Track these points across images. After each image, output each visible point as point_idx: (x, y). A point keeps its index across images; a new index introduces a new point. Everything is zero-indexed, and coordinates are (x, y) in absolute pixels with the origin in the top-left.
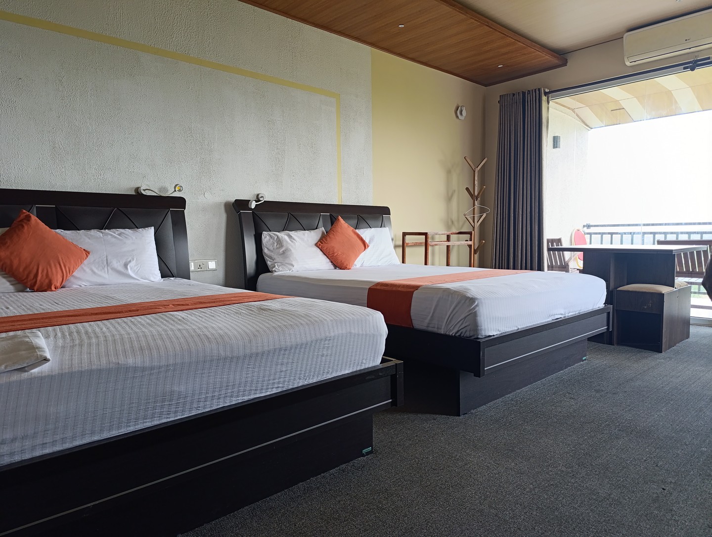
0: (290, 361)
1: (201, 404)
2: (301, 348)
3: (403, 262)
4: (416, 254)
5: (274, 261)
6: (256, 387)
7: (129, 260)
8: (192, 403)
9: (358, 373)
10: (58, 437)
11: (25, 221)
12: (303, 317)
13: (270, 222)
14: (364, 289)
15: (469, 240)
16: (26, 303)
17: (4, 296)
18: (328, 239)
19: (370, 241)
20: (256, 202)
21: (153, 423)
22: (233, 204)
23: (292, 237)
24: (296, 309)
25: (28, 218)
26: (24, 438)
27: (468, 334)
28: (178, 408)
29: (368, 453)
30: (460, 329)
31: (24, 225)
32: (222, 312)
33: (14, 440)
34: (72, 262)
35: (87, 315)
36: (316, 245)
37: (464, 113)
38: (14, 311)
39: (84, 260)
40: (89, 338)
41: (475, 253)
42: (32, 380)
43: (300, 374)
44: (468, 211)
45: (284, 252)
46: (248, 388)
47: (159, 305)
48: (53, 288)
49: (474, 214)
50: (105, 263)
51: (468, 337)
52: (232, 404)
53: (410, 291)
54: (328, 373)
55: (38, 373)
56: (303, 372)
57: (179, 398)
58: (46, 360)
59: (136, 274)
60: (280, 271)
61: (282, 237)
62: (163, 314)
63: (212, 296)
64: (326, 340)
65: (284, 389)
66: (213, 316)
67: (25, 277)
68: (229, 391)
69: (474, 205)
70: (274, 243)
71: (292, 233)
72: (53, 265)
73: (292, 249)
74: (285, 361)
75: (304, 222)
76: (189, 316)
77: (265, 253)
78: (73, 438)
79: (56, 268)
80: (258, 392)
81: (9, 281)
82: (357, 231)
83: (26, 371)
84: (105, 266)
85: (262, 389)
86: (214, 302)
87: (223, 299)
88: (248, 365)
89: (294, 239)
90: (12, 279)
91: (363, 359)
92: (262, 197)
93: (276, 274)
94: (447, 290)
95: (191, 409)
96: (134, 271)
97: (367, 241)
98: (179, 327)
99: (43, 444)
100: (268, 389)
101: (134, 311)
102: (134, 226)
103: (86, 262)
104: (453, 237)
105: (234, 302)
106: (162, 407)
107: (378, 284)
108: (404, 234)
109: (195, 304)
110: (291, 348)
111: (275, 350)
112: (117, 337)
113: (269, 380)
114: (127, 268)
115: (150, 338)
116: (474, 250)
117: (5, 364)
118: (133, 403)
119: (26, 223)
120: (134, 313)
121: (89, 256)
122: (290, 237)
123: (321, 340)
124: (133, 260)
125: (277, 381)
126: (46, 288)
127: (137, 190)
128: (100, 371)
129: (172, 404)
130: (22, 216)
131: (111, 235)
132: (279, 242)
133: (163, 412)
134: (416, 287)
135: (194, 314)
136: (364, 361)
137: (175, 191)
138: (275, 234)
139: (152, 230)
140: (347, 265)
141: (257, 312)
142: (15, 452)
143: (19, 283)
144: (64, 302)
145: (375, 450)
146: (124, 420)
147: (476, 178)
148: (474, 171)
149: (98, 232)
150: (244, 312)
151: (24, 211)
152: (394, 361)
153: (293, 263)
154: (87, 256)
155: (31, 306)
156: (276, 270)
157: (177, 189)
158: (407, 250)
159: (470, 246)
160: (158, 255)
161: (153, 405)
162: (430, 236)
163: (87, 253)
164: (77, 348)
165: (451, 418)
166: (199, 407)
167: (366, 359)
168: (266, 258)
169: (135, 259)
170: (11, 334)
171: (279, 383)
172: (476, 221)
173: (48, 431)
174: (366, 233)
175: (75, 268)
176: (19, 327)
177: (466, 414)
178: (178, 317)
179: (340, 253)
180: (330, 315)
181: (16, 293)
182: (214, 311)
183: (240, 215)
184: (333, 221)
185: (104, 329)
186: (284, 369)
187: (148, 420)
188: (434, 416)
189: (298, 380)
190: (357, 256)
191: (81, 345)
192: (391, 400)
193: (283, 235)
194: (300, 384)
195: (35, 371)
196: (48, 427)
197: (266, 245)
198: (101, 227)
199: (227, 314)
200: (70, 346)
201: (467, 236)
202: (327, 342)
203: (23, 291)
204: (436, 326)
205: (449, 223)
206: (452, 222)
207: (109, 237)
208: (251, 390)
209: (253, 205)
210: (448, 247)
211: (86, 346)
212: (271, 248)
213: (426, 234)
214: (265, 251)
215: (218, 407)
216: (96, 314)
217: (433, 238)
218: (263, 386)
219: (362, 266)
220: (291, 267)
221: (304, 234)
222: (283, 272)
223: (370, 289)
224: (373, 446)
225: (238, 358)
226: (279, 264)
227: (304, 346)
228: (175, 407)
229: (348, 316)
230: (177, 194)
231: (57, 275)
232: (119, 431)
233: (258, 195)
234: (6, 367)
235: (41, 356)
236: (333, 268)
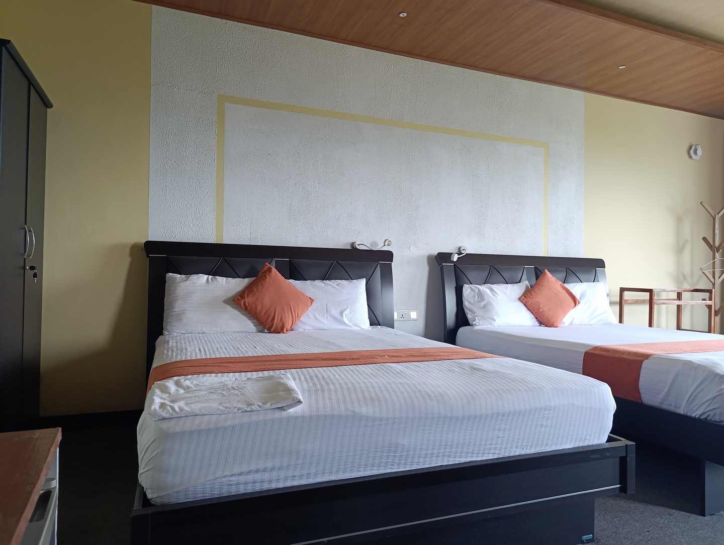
0: (508, 427)
1: (422, 460)
2: (519, 415)
3: (621, 321)
4: (637, 314)
5: (475, 314)
6: (473, 450)
7: (344, 308)
8: (413, 457)
9: (581, 450)
10: (305, 472)
11: (268, 273)
12: (520, 382)
13: (471, 275)
14: (580, 352)
15: (707, 299)
16: (268, 343)
17: (249, 335)
18: (533, 293)
19: (581, 298)
20: (459, 254)
21: (379, 472)
22: (436, 257)
23: (493, 290)
24: (510, 372)
25: (270, 270)
26: (280, 468)
27: (717, 418)
28: (401, 460)
29: (588, 541)
30: (706, 411)
31: (267, 275)
32: (435, 368)
33: (273, 469)
34: (300, 308)
35: (318, 360)
36: (520, 299)
37: (699, 152)
38: (261, 350)
39: (309, 307)
40: (327, 384)
41: (716, 315)
42: (289, 418)
43: (518, 442)
44: (706, 265)
45: (485, 306)
46: (465, 450)
47: (376, 355)
48: (285, 331)
49: (714, 268)
50: (325, 310)
51: (717, 422)
52: (449, 464)
53: (638, 360)
54: (547, 445)
55: (294, 413)
56: (520, 441)
57: (402, 452)
58: (300, 402)
59: (350, 321)
60: (480, 324)
61: (483, 290)
62: (382, 365)
63: (420, 349)
64: (545, 410)
65: (501, 456)
66: (428, 372)
67: (265, 320)
68: (448, 450)
69: (714, 258)
70: (475, 296)
71: (494, 287)
72: (286, 311)
73: (493, 303)
74: (503, 427)
75: (506, 275)
76: (405, 369)
77: (466, 306)
78: (315, 474)
79: (288, 314)
80: (475, 455)
81: (253, 323)
82: (566, 285)
83: (285, 410)
84: (325, 313)
85: (478, 453)
86: (425, 356)
87: (432, 354)
88: (466, 426)
89: (496, 293)
90: (256, 321)
91: (587, 435)
92: (464, 250)
93: (476, 328)
94: (689, 364)
95: (412, 463)
96: (348, 319)
97: (578, 297)
98: (402, 381)
99: (293, 476)
100: (484, 453)
101: (355, 359)
102: (350, 278)
103: (310, 308)
104: (684, 295)
105: (444, 357)
106: (388, 457)
107: (596, 348)
108: (622, 290)
109: (407, 356)
110: (509, 414)
111: (493, 414)
112: (350, 385)
113: (486, 445)
114: (342, 316)
115: (377, 390)
116: (715, 311)
117: (271, 402)
118: (364, 450)
119: (268, 274)
120: (356, 361)
121: (313, 304)
122: (492, 290)
123: (541, 409)
124: (348, 308)
125: (493, 446)
126: (280, 330)
127: (353, 244)
128: (340, 416)
129: (396, 456)
130: (266, 268)
131: (331, 285)
132: (481, 295)
133: (388, 462)
134: (647, 356)
135: (410, 368)
136: (588, 437)
137: (385, 245)
138: (476, 287)
139: (363, 282)
140: (554, 322)
141: (469, 371)
142: (272, 480)
143: (260, 325)
144: (296, 345)
145: (596, 538)
146: (356, 464)
147: (717, 226)
148: (714, 219)
149: (321, 283)
150: (457, 370)
151: (267, 264)
152: (623, 442)
153: (495, 317)
154: (312, 304)
155: (272, 347)
156: (477, 324)
157: (386, 244)
158: (626, 308)
159: (709, 307)
160: (368, 305)
161: (380, 454)
162: (655, 293)
163: (312, 300)
164: (320, 393)
165: (693, 517)
166: (419, 462)
167: (590, 436)
168: (466, 311)
169: (349, 308)
170: (266, 373)
171: (495, 449)
172: (717, 276)
173: (298, 465)
174: (576, 288)
175: (302, 314)
176: (269, 367)
177: (713, 514)
178: (396, 369)
179: (546, 309)
180: (549, 382)
181: (257, 334)
182: (427, 366)
183: (442, 268)
184: (538, 274)
185: (337, 376)
186: (501, 435)
187: (375, 468)
188: (670, 510)
189: (515, 449)
190: (565, 313)
191: (323, 391)
192: (619, 486)
193: (484, 288)
194: (517, 454)
195: (291, 410)
196: (298, 461)
197: (467, 297)
198: (323, 278)
199: (441, 371)
200: (315, 390)
201: (707, 295)
202: (547, 412)
203: (262, 332)
204: (673, 404)
205: (680, 277)
206: (684, 277)
207: (330, 287)
208: (467, 452)
209: (455, 258)
210: (679, 307)
211: (326, 391)
212: (472, 301)
213: (650, 291)
214: (466, 303)
215: (437, 465)
216: (326, 359)
217: (659, 295)
218: (479, 450)
219: (571, 324)
220: (493, 322)
221: (506, 288)
222: (483, 327)
223: (586, 353)
224: (595, 534)
225: (457, 418)
226: (480, 318)
227: (522, 414)
228: (398, 459)
229: (570, 386)
230: (386, 248)
231: (288, 319)
232: (352, 475)
233: (460, 248)
234: (271, 406)
235: (297, 398)
236: (538, 325)
